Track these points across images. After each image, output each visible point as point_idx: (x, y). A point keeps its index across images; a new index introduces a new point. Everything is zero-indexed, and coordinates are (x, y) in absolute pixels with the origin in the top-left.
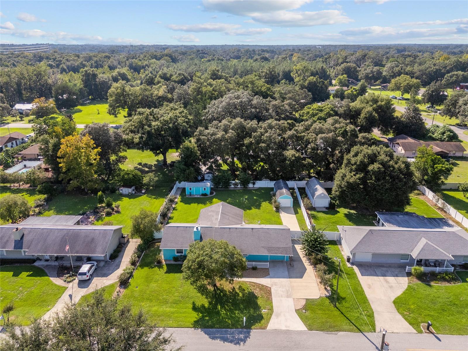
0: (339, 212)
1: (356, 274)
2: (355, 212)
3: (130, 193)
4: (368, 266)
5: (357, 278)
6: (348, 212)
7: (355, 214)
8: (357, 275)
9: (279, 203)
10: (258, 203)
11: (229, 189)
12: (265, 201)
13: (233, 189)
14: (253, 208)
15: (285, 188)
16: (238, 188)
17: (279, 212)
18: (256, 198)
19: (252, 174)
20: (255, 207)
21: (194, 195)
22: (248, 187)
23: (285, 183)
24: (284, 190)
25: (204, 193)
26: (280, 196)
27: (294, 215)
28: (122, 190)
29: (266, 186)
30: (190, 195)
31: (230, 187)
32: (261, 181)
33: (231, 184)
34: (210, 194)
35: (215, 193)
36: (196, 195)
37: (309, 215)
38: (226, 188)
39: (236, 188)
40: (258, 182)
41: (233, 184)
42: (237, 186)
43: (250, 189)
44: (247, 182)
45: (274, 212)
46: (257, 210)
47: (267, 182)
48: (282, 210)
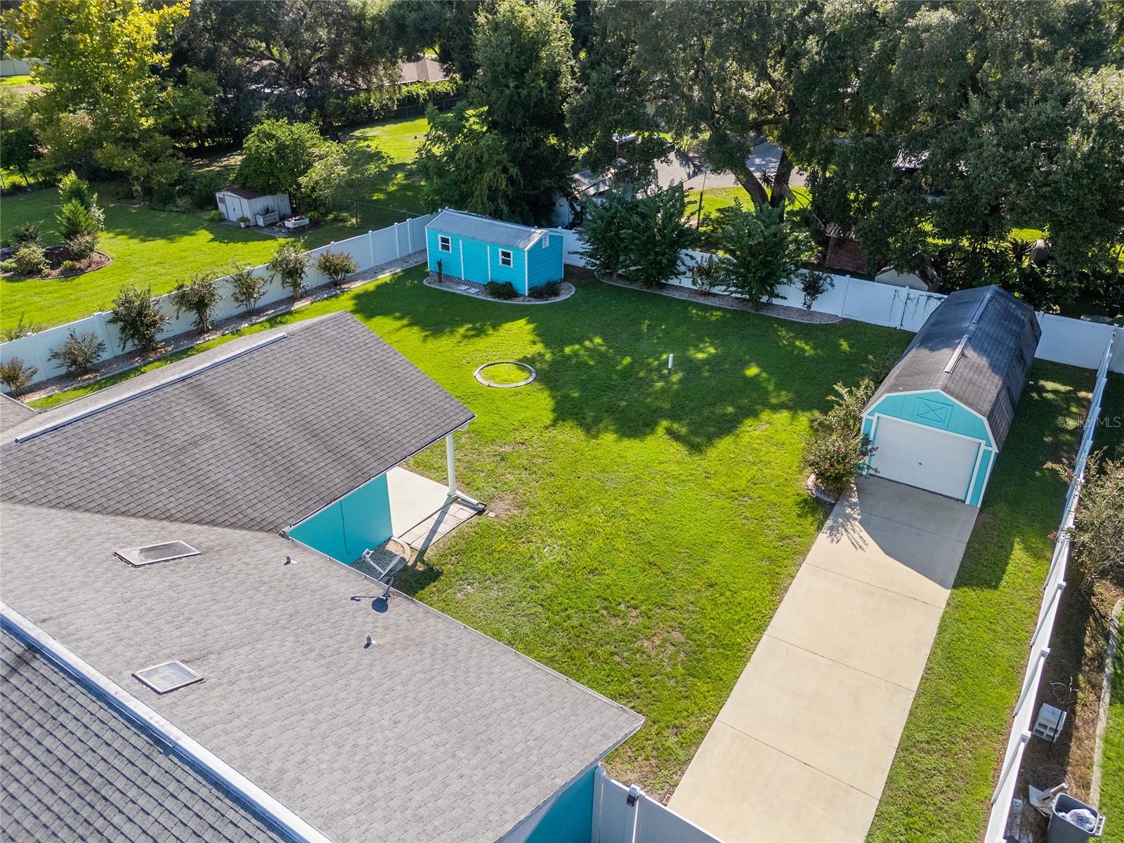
3: (244, 219)
9: (866, 441)
10: (730, 409)
11: (665, 293)
12: (795, 406)
13: (685, 296)
14: (669, 432)
15: (974, 342)
16: (715, 295)
17: (826, 516)
18: (757, 376)
19: (841, 242)
20: (684, 430)
21: (459, 282)
22: (776, 301)
23: (1007, 316)
24: (949, 358)
25: (502, 278)
26: (893, 388)
27: (942, 584)
28: (223, 201)
29: (895, 324)
30: (441, 277)
31: (670, 282)
32: (872, 279)
33: (682, 269)
34: (536, 293)
35: (567, 293)
36: (467, 283)
37: (1107, 636)
38: (650, 286)
39: (707, 294)
40: (842, 281)
41: (691, 270)
42: (712, 285)
43: (774, 315)
44: (766, 264)
45: (790, 502)
46: (677, 450)
47: (904, 291)
48: (855, 500)
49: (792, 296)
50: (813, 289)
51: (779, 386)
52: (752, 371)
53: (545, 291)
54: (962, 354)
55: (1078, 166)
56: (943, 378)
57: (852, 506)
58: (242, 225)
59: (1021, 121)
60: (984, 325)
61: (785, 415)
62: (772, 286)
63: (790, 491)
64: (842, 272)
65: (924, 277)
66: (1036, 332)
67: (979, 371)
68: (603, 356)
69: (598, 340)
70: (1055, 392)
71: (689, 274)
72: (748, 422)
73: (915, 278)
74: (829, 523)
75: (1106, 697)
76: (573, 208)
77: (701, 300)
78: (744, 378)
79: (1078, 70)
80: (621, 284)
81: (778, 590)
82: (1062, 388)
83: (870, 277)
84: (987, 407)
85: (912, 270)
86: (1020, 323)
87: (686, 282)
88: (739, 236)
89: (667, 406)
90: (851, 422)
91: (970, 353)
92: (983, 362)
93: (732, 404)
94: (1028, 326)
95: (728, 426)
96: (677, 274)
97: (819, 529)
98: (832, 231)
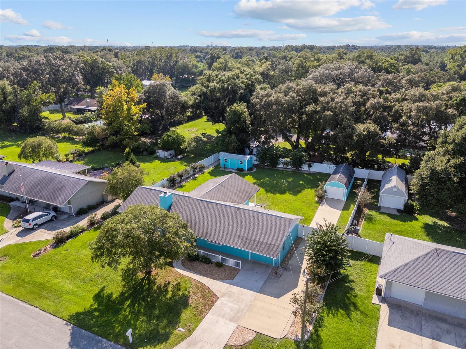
0: (417, 219)
1: (378, 319)
2: (447, 225)
4: (412, 312)
5: (376, 327)
6: (434, 223)
7: (444, 227)
8: (381, 321)
9: (325, 191)
10: (299, 189)
11: (276, 169)
12: (311, 188)
13: (281, 169)
14: (289, 193)
15: (342, 173)
16: (288, 168)
17: (320, 204)
18: (302, 183)
19: (314, 155)
20: (292, 193)
21: (229, 168)
22: (302, 169)
23: (348, 168)
24: (338, 176)
25: (240, 167)
26: (329, 181)
27: (340, 211)
28: (158, 152)
29: (328, 172)
30: (225, 168)
31: (278, 166)
32: (322, 163)
33: (280, 163)
34: (248, 170)
35: (255, 170)
36: (231, 169)
37: (364, 214)
38: (273, 167)
39: (286, 168)
40: (316, 164)
41: (282, 163)
42: (287, 166)
43: (302, 172)
44: (300, 161)
45: (314, 202)
46: (291, 196)
47: (329, 165)
48: (325, 201)
49: (305, 168)
50: (310, 166)
51: (307, 185)
52: (301, 182)
53: (250, 169)
54: (340, 175)
55: (356, 142)
56: (337, 179)
57: (324, 202)
58: (165, 158)
59: (346, 133)
60: (343, 170)
61: (309, 190)
62: (301, 166)
63: (313, 201)
64: (316, 162)
65: (333, 162)
66: (354, 172)
67: (343, 178)
68: (270, 181)
69: (267, 178)
70: (360, 183)
71: (282, 164)
72: (303, 191)
73: (331, 163)
74: (321, 204)
75: (364, 221)
76: (250, 150)
77: (285, 170)
78: (300, 183)
79: (355, 124)
80: (266, 167)
81: (315, 213)
82: (361, 182)
83: (321, 163)
84: (345, 183)
85: (330, 161)
86: (351, 170)
87: (281, 166)
88: (293, 156)
89: (287, 189)
90: (322, 188)
91: (341, 175)
92: (343, 176)
93: (299, 188)
94: (352, 170)
95: (300, 192)
96: (279, 164)
97: (319, 205)
98: (311, 153)
